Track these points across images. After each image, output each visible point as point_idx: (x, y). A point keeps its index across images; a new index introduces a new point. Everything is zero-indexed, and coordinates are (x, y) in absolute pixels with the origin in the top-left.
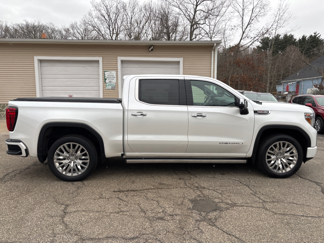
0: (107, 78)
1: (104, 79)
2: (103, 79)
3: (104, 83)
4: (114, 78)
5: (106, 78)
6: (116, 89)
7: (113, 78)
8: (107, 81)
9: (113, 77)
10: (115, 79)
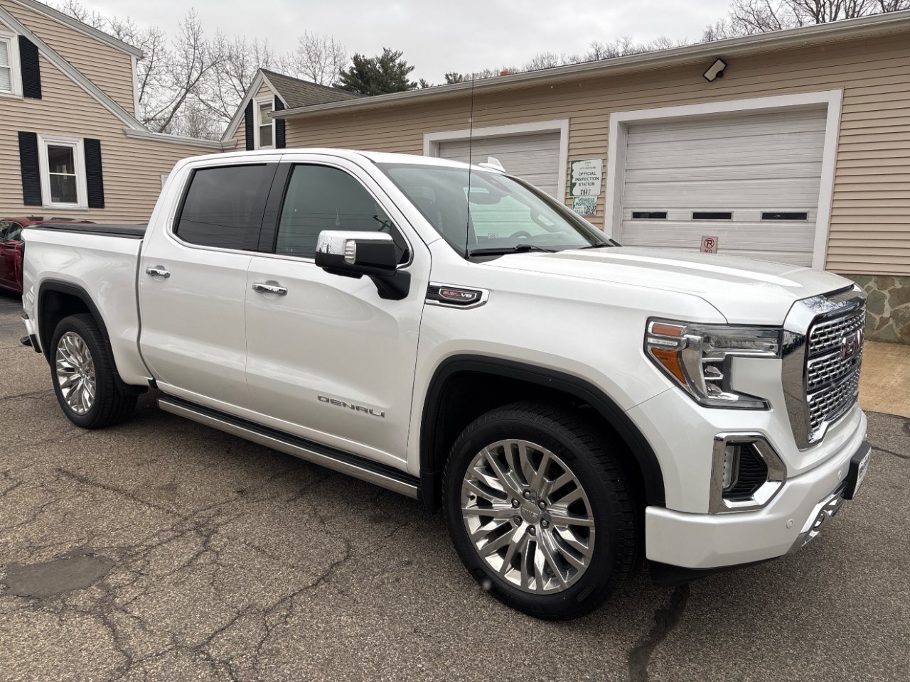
0: (578, 182)
1: (569, 183)
2: (567, 183)
3: (569, 196)
4: (596, 182)
5: (574, 181)
6: (599, 214)
7: (592, 181)
8: (576, 191)
9: (593, 176)
10: (598, 183)
